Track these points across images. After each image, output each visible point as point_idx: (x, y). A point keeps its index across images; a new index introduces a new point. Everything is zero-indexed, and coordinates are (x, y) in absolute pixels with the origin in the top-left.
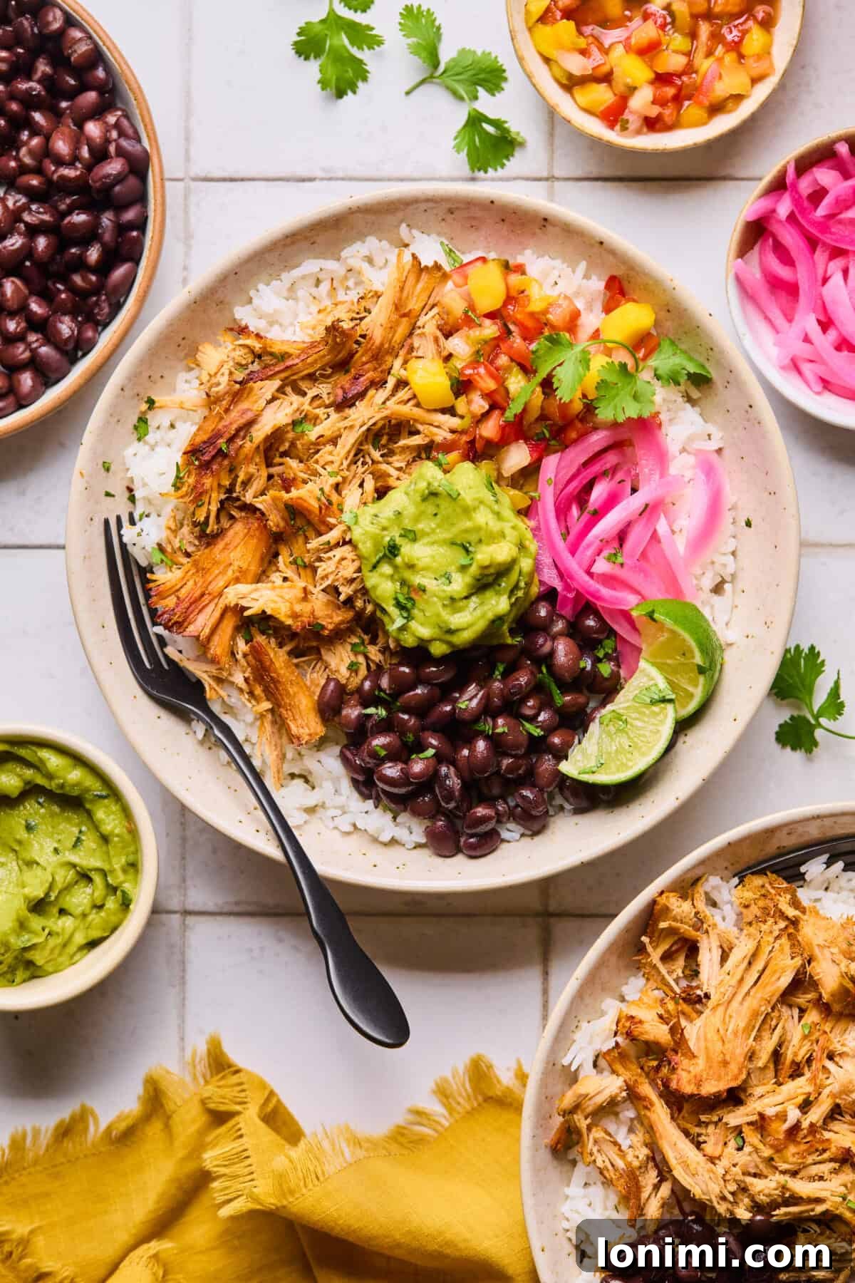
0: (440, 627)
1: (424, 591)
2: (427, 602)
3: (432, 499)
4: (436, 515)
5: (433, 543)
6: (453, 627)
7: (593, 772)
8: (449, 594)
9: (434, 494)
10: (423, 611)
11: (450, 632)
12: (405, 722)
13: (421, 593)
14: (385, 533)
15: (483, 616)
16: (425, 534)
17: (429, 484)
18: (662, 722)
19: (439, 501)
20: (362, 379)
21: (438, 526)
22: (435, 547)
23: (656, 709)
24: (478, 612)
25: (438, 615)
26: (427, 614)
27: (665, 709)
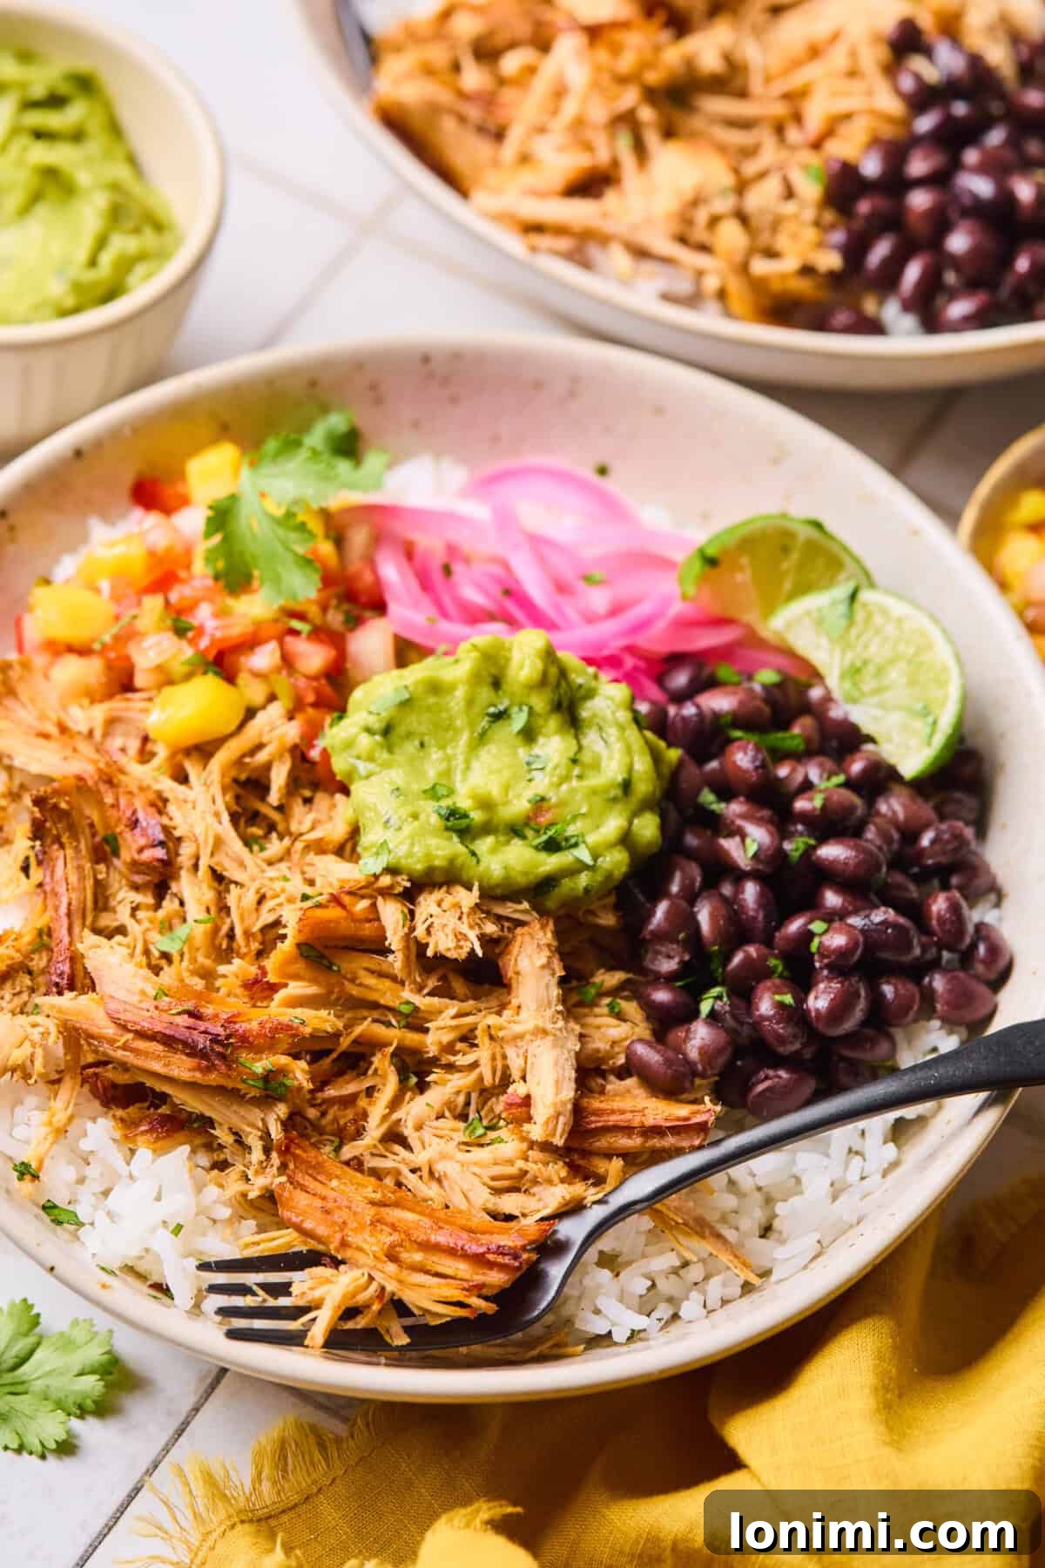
0: (615, 800)
1: (543, 799)
2: (562, 804)
3: (394, 736)
4: (422, 745)
5: (468, 768)
6: (620, 778)
7: (935, 723)
8: (565, 761)
9: (387, 731)
10: (575, 818)
11: (627, 786)
12: (748, 961)
13: (545, 805)
14: (422, 817)
15: (622, 728)
16: (448, 773)
17: (369, 730)
18: (884, 612)
19: (401, 730)
20: (141, 815)
21: (442, 747)
22: (475, 765)
23: (860, 615)
24: (612, 732)
25: (594, 792)
26: (584, 810)
27: (864, 605)
